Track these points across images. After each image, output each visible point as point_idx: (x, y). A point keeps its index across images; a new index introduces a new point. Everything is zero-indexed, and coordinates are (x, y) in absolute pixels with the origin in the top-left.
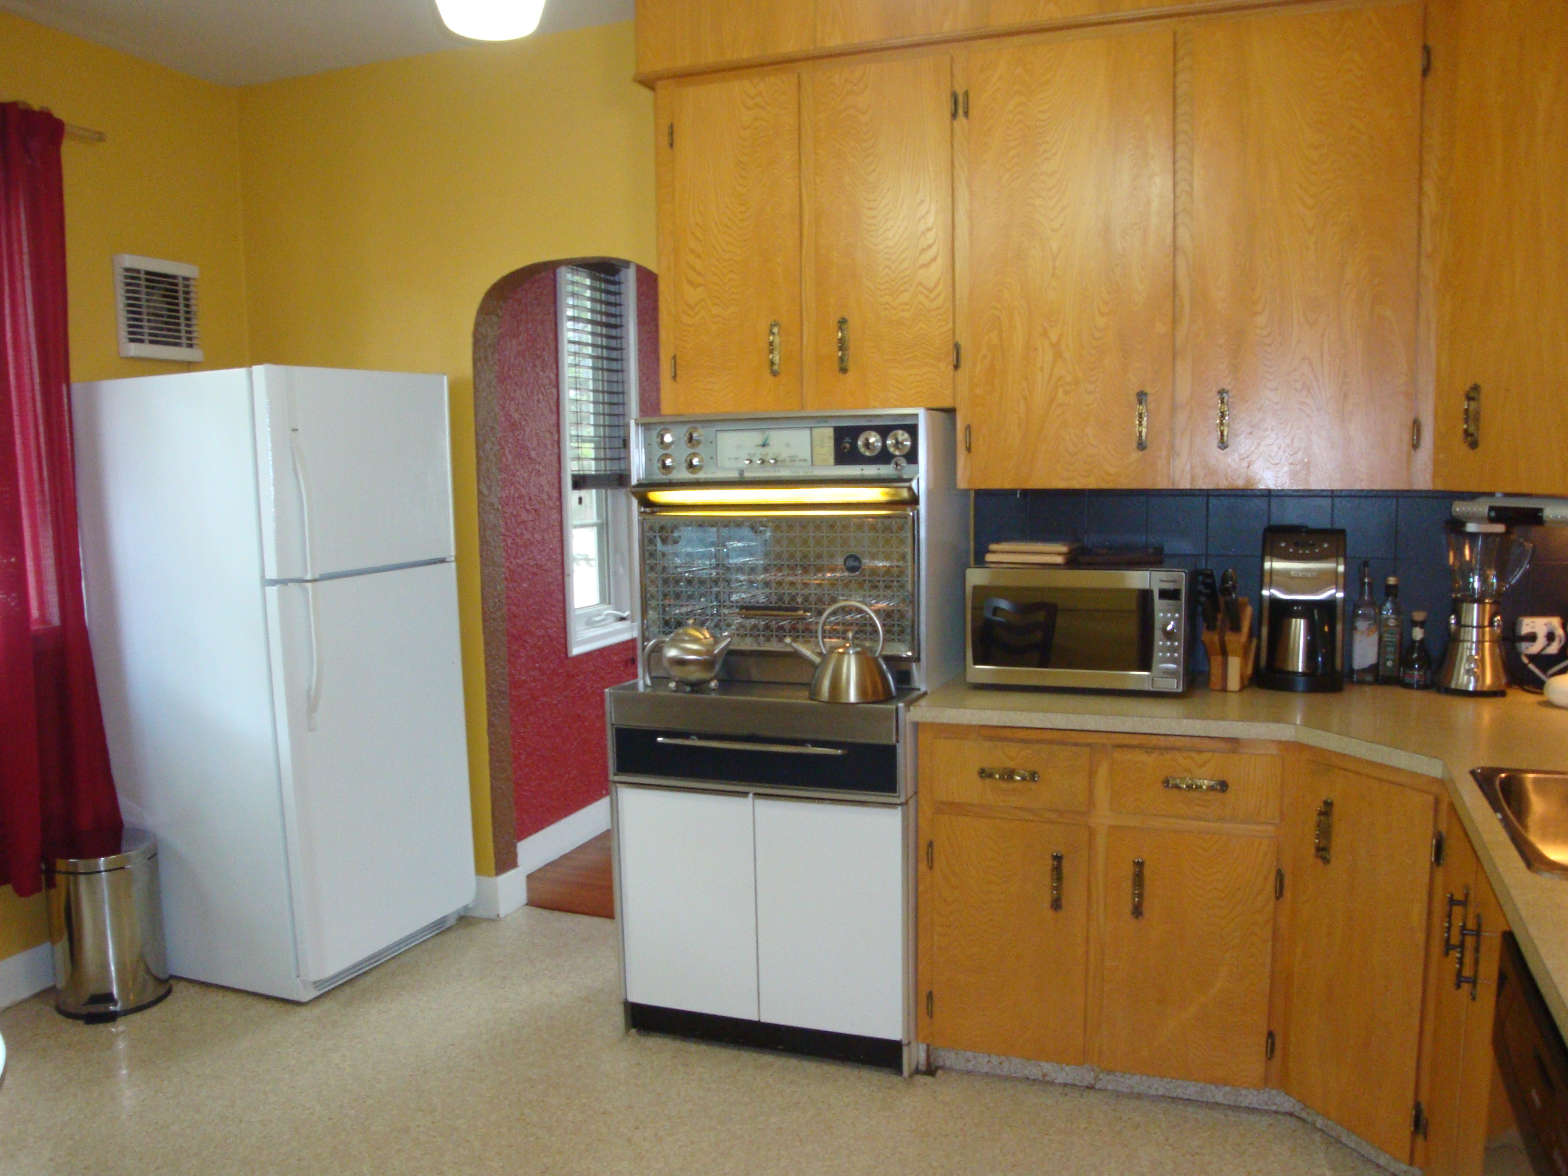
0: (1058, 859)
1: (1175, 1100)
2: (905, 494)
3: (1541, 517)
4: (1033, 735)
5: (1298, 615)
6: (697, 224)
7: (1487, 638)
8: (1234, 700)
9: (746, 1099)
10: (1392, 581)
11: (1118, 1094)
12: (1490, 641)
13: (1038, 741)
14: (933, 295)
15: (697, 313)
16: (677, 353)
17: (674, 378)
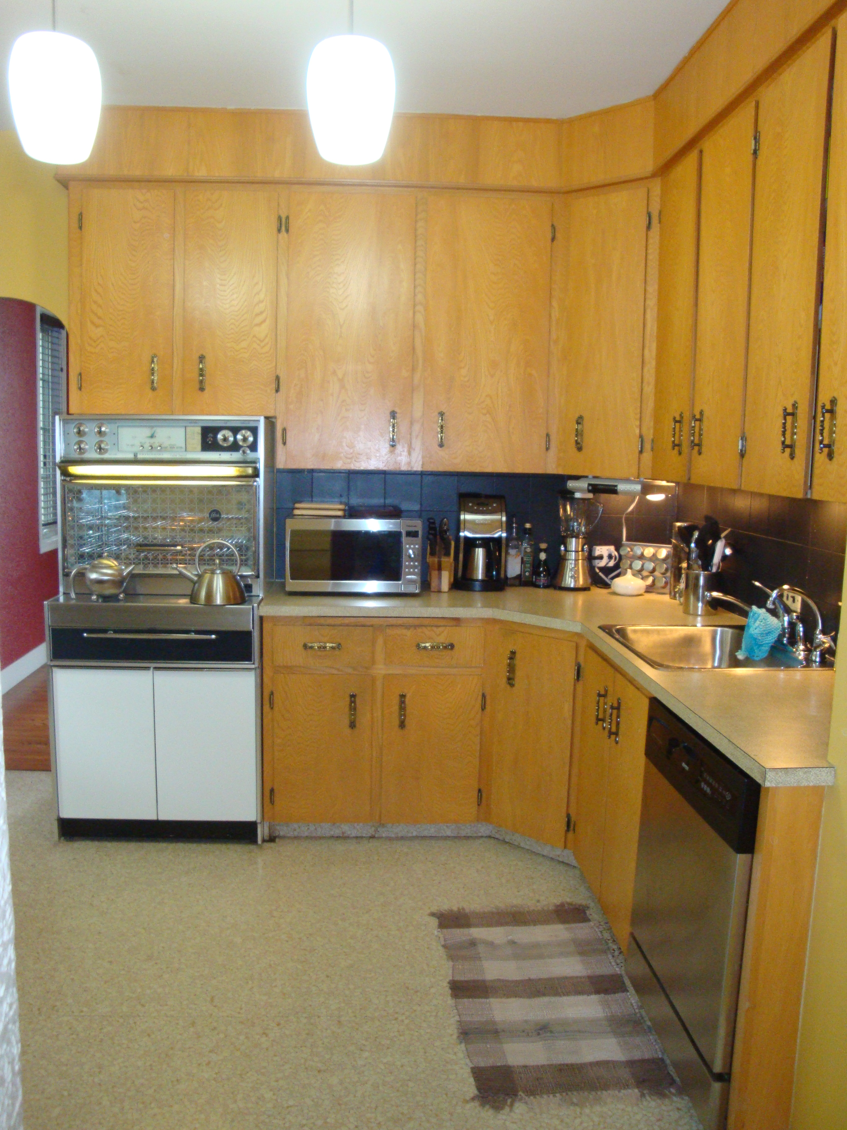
0: (353, 696)
1: (424, 838)
2: (250, 471)
3: (616, 490)
4: (339, 621)
5: (479, 546)
6: (99, 284)
7: (580, 558)
8: (445, 597)
9: (159, 870)
10: (528, 526)
11: (390, 839)
12: (582, 559)
13: (340, 625)
14: (262, 344)
15: (97, 345)
16: (83, 371)
17: (80, 389)
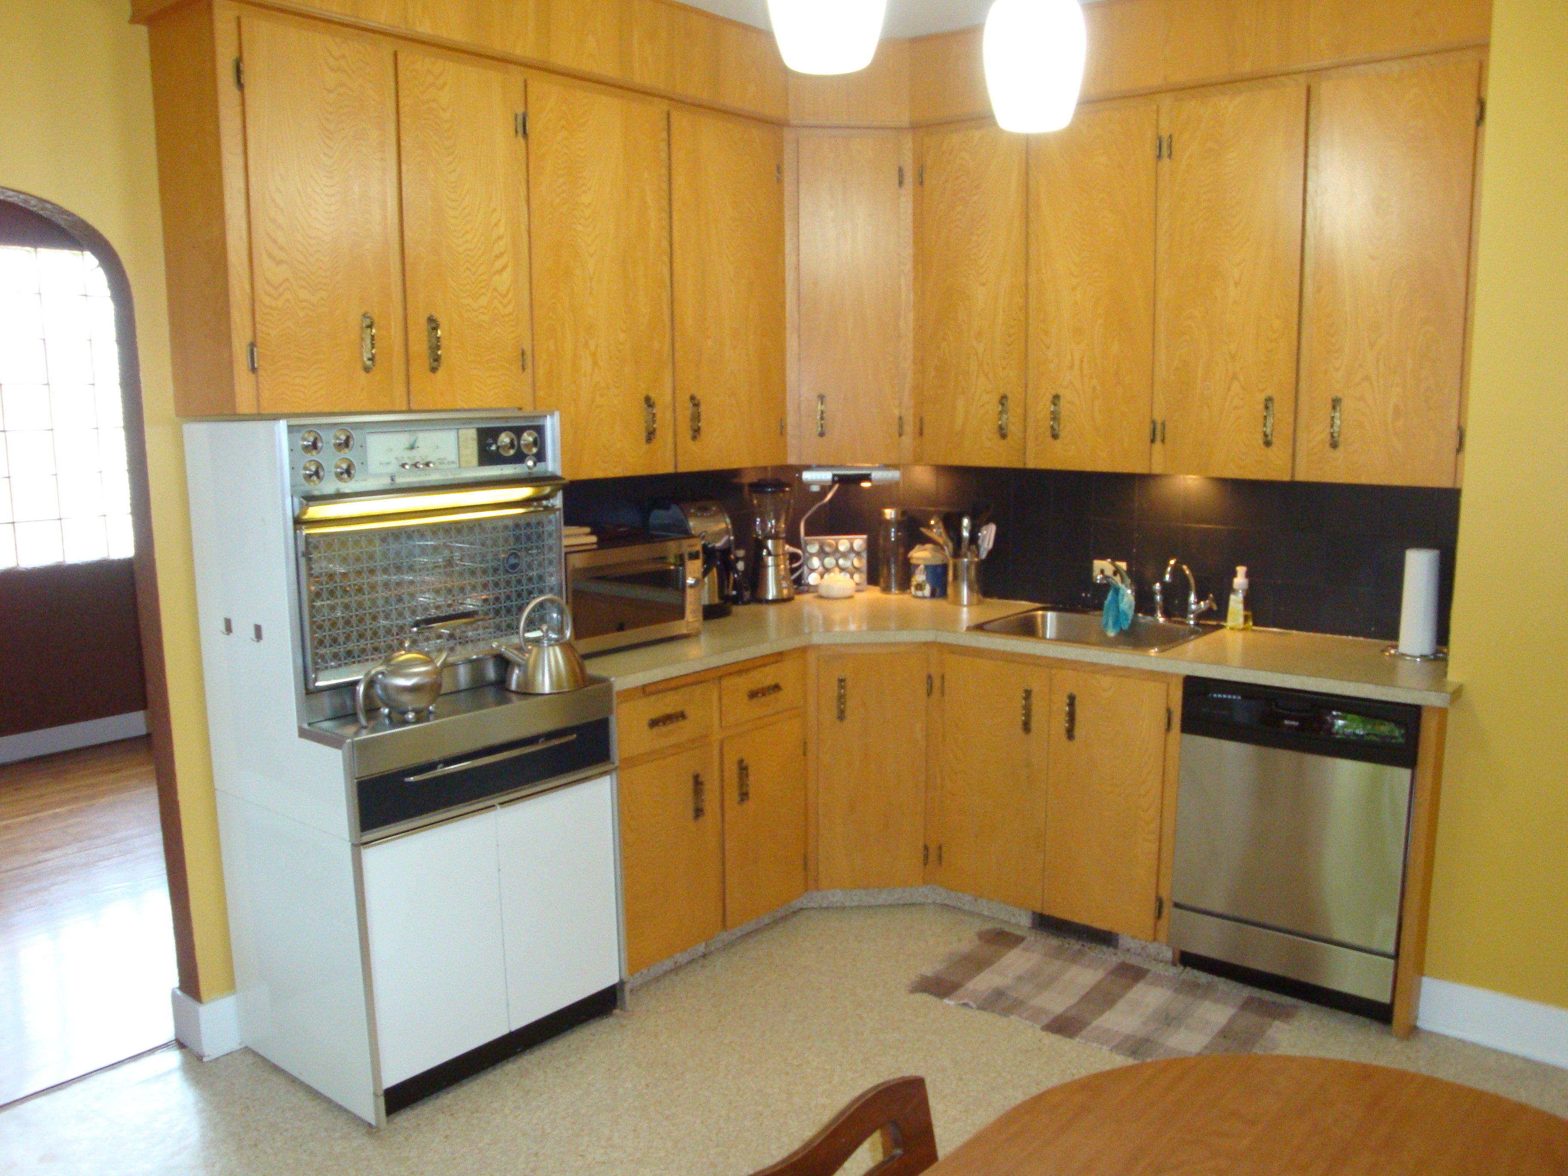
0: (697, 777)
14: (505, 301)
15: (281, 295)
16: (259, 340)
17: (254, 369)
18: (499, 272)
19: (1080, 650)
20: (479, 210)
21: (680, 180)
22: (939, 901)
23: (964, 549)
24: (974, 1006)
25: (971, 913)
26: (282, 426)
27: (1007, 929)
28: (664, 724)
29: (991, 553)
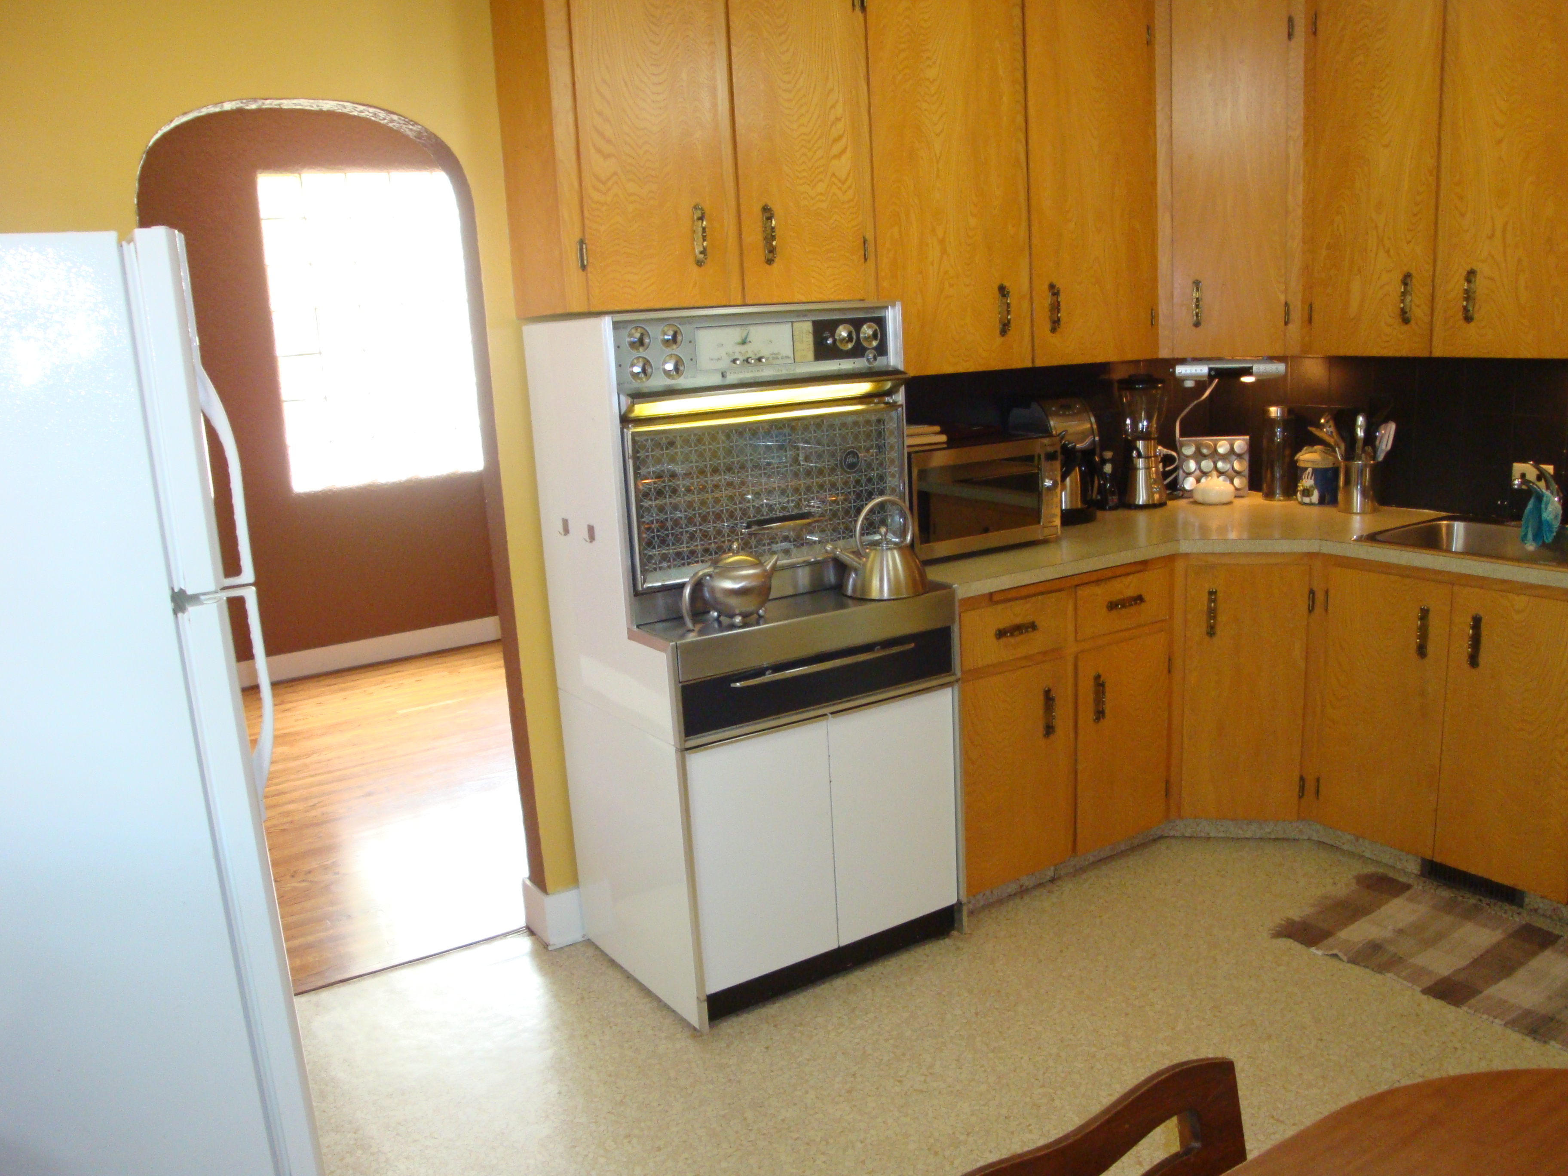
0: (1048, 692)
4: (1032, 590)
14: (845, 187)
15: (609, 190)
16: (587, 236)
17: (584, 267)
18: (839, 156)
19: (1488, 565)
20: (814, 92)
21: (1035, 48)
22: (1315, 837)
23: (1358, 451)
24: (1345, 958)
25: (1351, 854)
26: (607, 322)
27: (1391, 874)
28: (1012, 635)
29: (1388, 454)
